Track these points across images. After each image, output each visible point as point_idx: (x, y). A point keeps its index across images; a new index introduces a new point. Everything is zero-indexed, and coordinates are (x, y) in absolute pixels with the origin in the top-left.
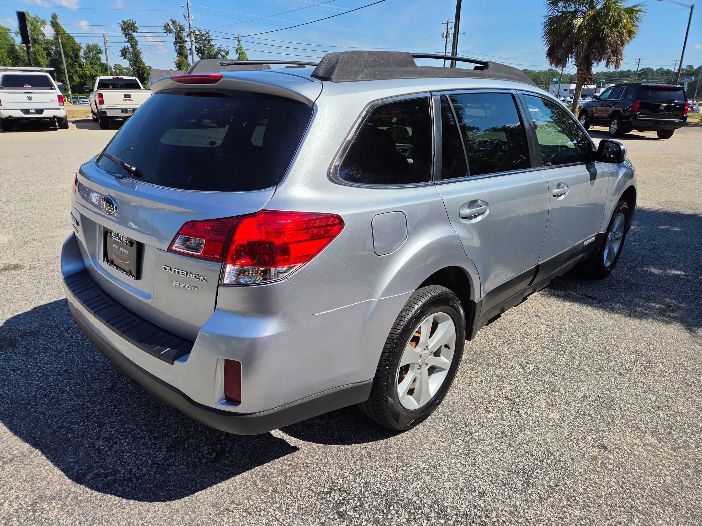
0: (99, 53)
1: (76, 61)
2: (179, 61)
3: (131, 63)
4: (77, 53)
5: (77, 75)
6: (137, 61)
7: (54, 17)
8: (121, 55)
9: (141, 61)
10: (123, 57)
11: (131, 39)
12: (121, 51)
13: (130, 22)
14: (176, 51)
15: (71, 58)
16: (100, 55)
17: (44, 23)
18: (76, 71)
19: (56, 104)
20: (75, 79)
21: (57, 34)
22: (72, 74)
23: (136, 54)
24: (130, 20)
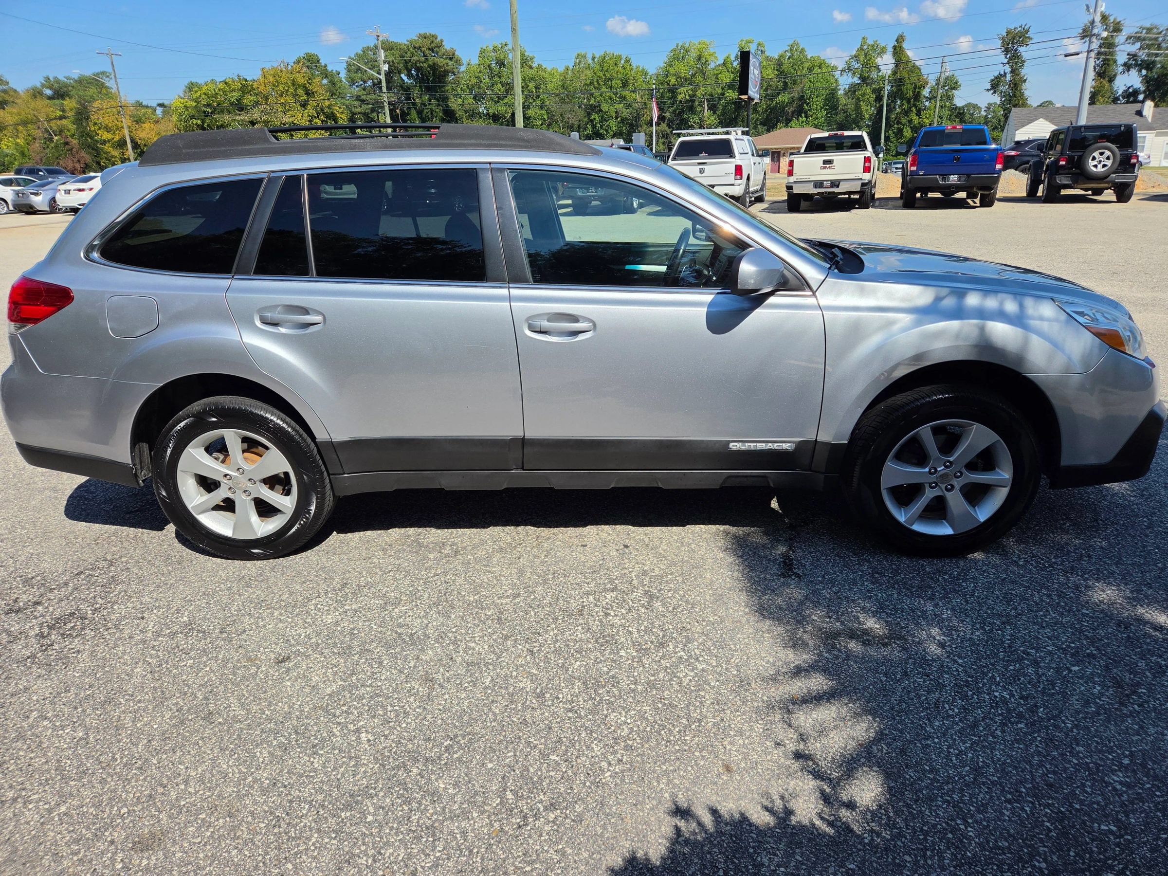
0: (954, 88)
1: (915, 106)
2: (1094, 88)
3: (1003, 99)
4: (919, 92)
5: (911, 128)
6: (1014, 96)
7: (900, 39)
8: (989, 87)
9: (1023, 94)
10: (992, 91)
11: (1015, 59)
12: (992, 81)
13: (1020, 29)
14: (1095, 70)
15: (908, 101)
16: (954, 91)
17: (883, 51)
18: (910, 121)
19: (731, 179)
20: (905, 134)
21: (896, 66)
22: (904, 125)
23: (1015, 84)
24: (1021, 27)
